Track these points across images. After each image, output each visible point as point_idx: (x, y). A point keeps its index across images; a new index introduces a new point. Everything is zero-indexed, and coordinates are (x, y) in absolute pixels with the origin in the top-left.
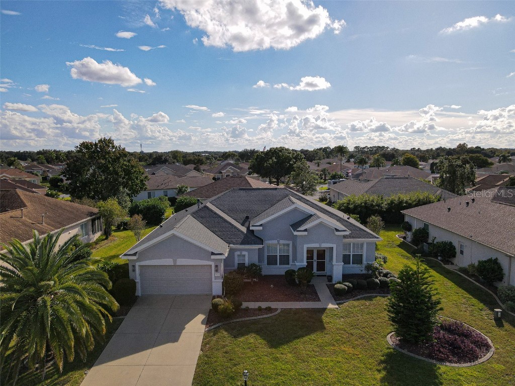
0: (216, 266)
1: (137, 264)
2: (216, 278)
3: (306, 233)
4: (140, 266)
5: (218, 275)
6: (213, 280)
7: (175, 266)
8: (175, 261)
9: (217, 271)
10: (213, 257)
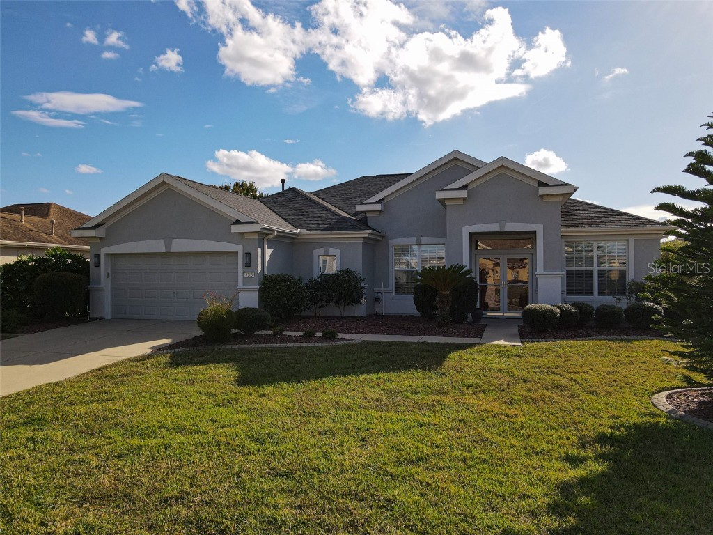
0: (248, 255)
1: (103, 251)
2: (246, 281)
3: (464, 194)
4: (107, 255)
5: (250, 274)
6: (240, 285)
7: (168, 254)
8: (168, 245)
9: (248, 265)
10: (236, 229)
